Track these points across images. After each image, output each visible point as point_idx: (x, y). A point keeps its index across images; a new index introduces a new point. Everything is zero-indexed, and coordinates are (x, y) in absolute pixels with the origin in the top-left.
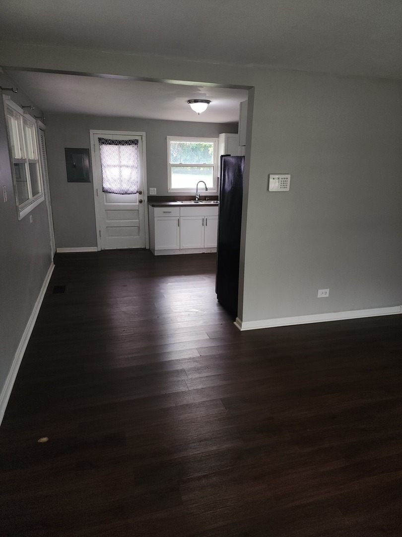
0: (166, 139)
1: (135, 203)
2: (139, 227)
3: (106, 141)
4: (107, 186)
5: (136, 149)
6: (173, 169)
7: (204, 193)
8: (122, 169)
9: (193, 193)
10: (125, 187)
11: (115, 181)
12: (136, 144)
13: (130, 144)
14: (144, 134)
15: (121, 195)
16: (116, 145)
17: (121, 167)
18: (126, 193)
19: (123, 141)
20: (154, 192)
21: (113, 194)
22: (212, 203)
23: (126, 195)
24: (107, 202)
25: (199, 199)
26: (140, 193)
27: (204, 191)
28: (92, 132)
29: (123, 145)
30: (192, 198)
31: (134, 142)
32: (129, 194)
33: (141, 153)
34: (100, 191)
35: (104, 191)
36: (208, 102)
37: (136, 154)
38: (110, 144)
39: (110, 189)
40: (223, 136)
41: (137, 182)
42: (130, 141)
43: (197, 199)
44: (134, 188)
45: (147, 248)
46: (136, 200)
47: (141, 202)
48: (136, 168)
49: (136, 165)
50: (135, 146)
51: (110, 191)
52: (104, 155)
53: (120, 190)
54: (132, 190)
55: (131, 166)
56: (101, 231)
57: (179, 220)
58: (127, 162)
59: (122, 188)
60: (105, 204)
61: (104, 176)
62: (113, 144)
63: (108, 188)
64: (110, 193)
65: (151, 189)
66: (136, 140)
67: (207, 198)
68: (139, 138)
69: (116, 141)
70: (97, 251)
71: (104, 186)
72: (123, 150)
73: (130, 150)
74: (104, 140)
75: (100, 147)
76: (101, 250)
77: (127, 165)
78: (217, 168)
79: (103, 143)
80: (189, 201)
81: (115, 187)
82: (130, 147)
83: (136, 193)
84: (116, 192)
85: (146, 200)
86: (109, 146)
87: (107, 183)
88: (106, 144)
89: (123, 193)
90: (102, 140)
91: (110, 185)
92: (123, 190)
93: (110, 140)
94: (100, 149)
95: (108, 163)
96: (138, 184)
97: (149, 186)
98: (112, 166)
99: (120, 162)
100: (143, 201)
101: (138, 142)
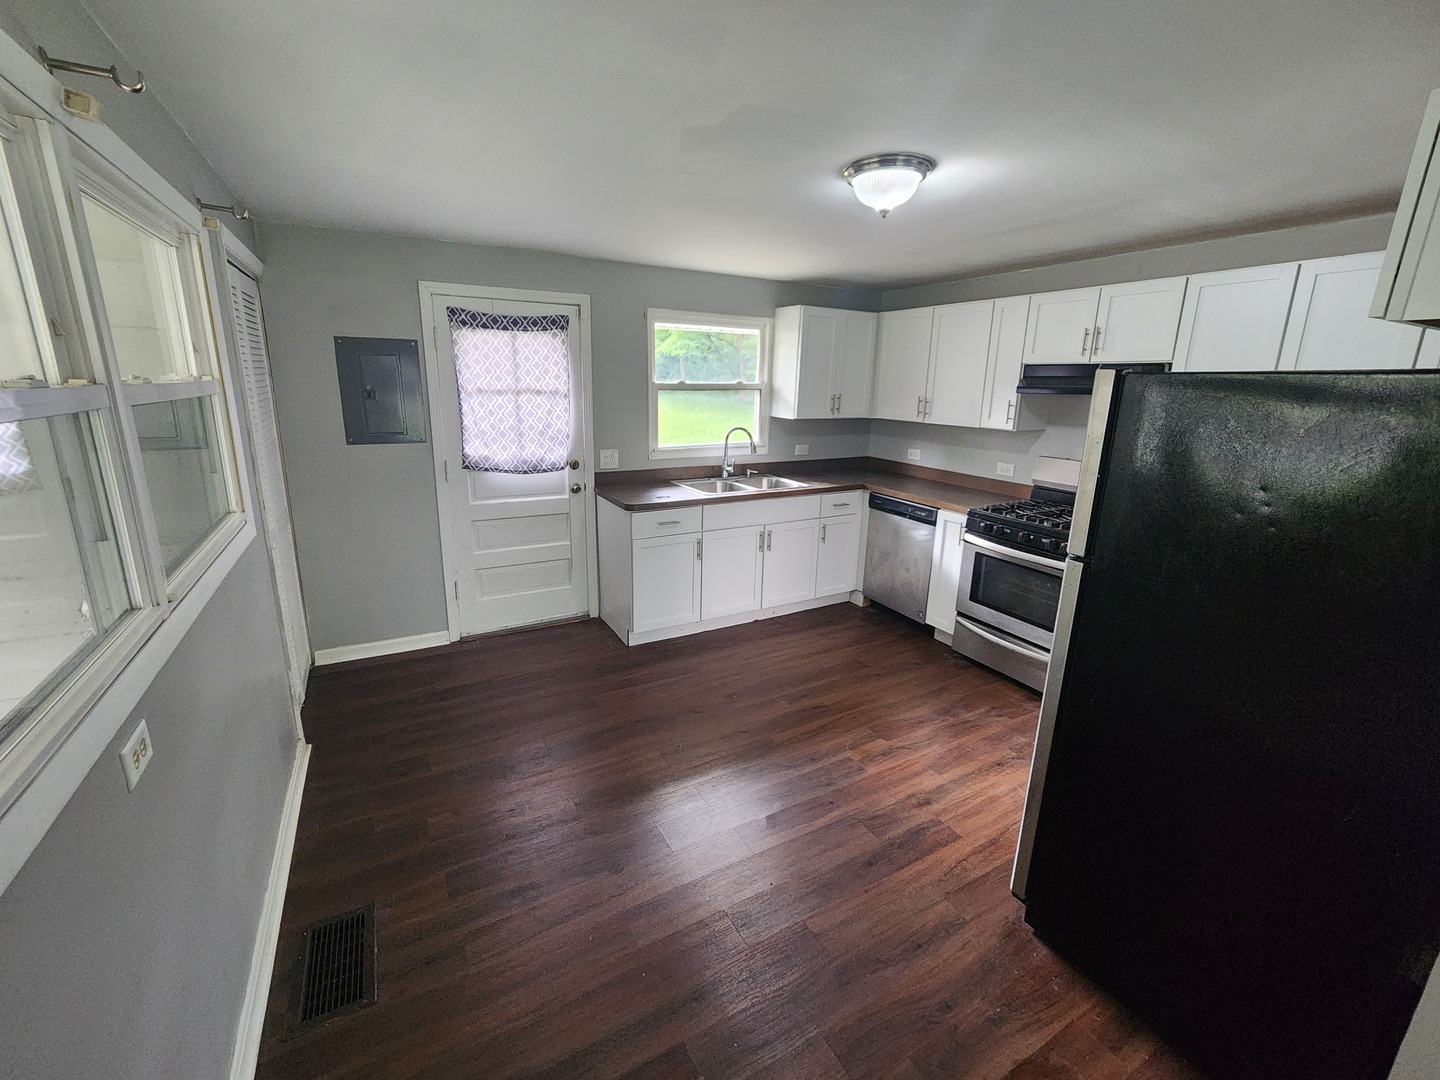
0: (645, 316)
1: (561, 492)
2: (570, 560)
3: (474, 317)
4: (475, 449)
5: (563, 342)
6: (660, 394)
7: (745, 456)
8: (523, 398)
9: (714, 456)
10: (532, 452)
11: (503, 435)
12: (562, 328)
13: (545, 329)
14: (584, 300)
15: (522, 476)
16: (505, 328)
17: (518, 393)
18: (535, 470)
19: (525, 318)
20: (611, 461)
21: (496, 474)
22: (765, 485)
23: (536, 476)
24: (476, 498)
25: (730, 475)
26: (574, 465)
27: (748, 452)
28: (426, 287)
29: (525, 330)
30: (714, 472)
31: (557, 323)
32: (545, 471)
33: (575, 354)
34: (455, 466)
35: (467, 467)
37: (565, 356)
38: (485, 326)
39: (487, 459)
40: (792, 317)
41: (568, 436)
42: (545, 318)
43: (725, 474)
44: (560, 454)
45: (594, 614)
46: (564, 485)
47: (576, 490)
48: (566, 396)
49: (563, 389)
50: (561, 335)
51: (487, 466)
52: (467, 359)
53: (516, 462)
54: (553, 459)
55: (550, 392)
56: (459, 584)
57: (700, 543)
58: (538, 379)
59: (524, 454)
60: (472, 503)
61: (466, 422)
62: (495, 327)
63: (479, 457)
64: (487, 470)
65: (603, 453)
66: (562, 317)
67: (749, 471)
68: (570, 312)
69: (505, 317)
70: (448, 643)
71: (467, 450)
72: (526, 345)
73: (545, 344)
74: (466, 315)
75: (455, 336)
76: (461, 638)
77: (538, 387)
78: (769, 393)
79: (464, 323)
80: (706, 481)
81: (501, 453)
82: (545, 336)
83: (563, 468)
84: (506, 468)
85: (591, 483)
86: (482, 334)
87: (477, 443)
88: (472, 325)
89: (525, 469)
90: (460, 315)
91: (487, 447)
92: (525, 462)
93: (485, 315)
94: (453, 342)
95: (479, 384)
96: (569, 443)
97: (599, 444)
98: (492, 392)
99: (518, 380)
100: (582, 487)
101: (567, 323)
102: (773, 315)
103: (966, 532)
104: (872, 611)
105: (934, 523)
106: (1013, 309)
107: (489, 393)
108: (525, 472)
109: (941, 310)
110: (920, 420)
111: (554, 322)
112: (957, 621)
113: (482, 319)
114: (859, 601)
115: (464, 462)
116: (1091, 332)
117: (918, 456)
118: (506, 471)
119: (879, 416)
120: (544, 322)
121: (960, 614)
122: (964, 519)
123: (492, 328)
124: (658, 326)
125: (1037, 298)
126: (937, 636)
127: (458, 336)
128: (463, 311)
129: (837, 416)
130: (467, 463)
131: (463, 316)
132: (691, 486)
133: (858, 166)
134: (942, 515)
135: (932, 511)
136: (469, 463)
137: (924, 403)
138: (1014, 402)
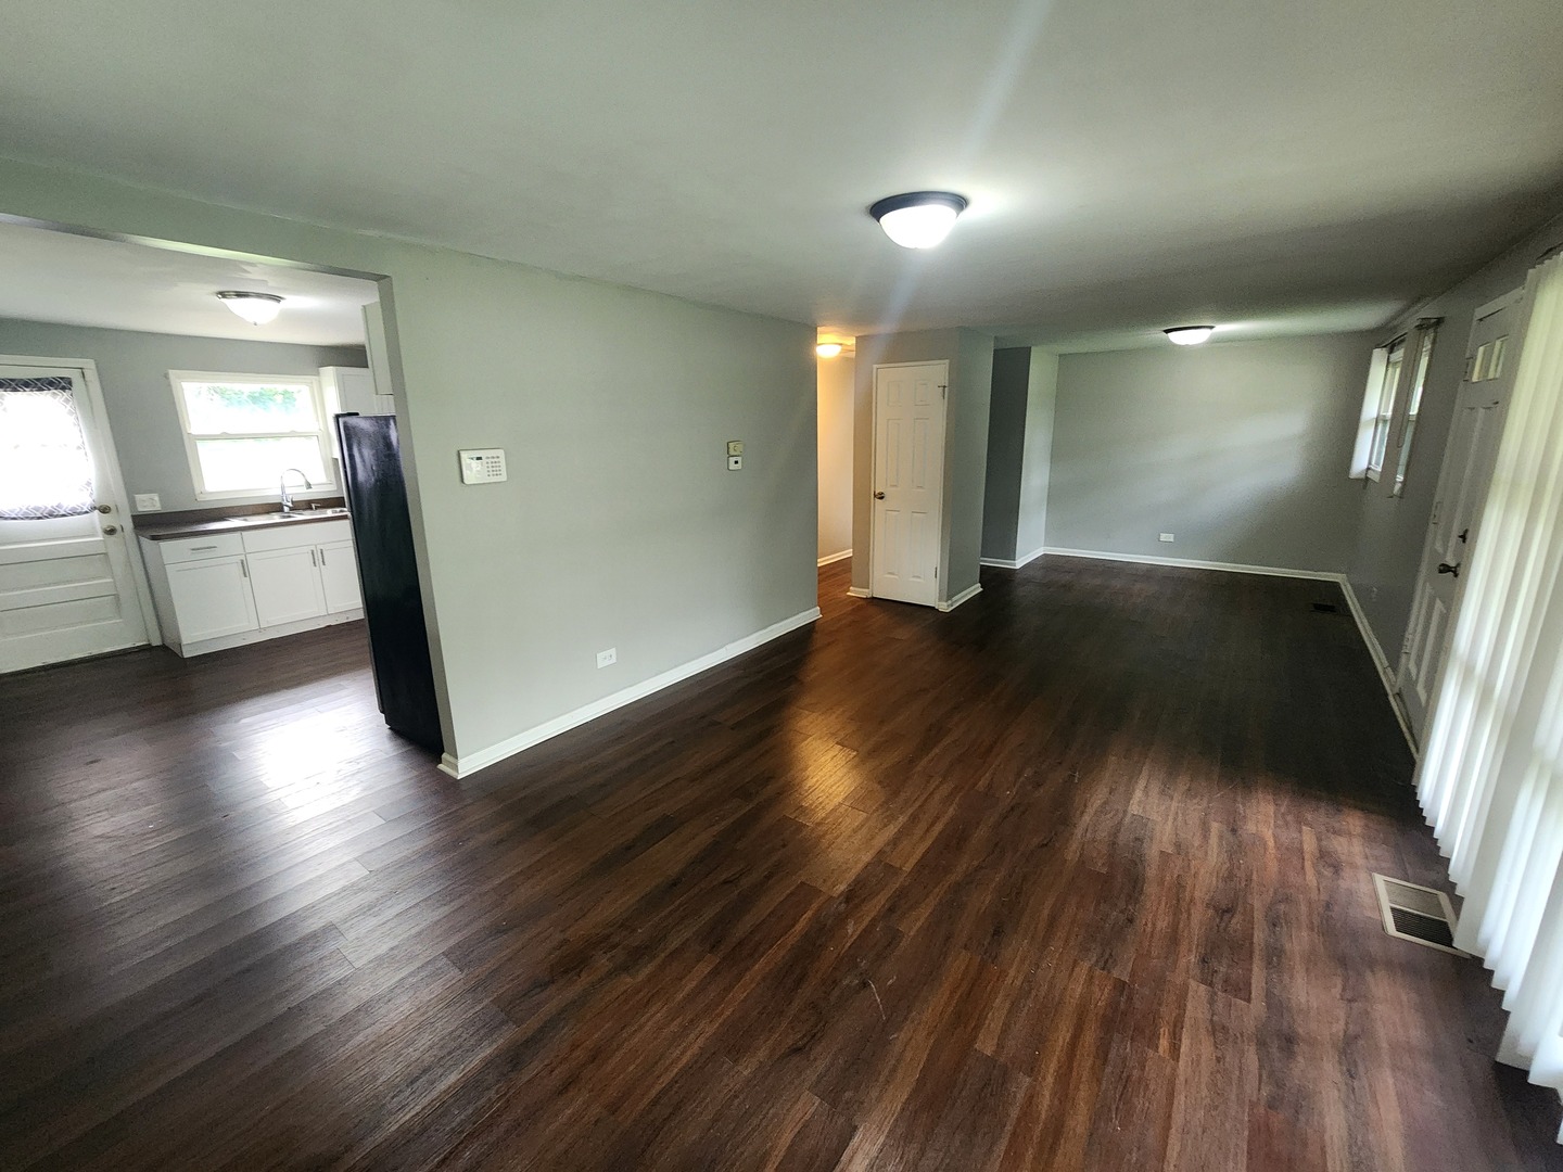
0: (166, 376)
1: (93, 536)
2: (117, 597)
5: (67, 401)
6: (200, 444)
7: (303, 494)
9: (272, 493)
10: (45, 499)
12: (63, 389)
13: (41, 390)
14: (89, 365)
15: (35, 522)
18: (51, 515)
19: (12, 380)
20: (150, 503)
22: (329, 513)
23: (53, 520)
25: (291, 509)
26: (105, 510)
27: (304, 490)
29: (15, 390)
30: (277, 508)
31: (55, 384)
32: (63, 516)
33: (84, 411)
36: (277, 299)
37: (71, 413)
40: (329, 372)
41: (89, 484)
42: (38, 380)
43: (286, 509)
44: (85, 499)
45: (156, 642)
46: (94, 528)
47: (110, 532)
48: (80, 448)
49: (75, 442)
50: (66, 394)
53: (25, 510)
54: (73, 505)
57: (244, 564)
59: (34, 501)
65: (139, 497)
66: (62, 378)
67: (313, 506)
68: (74, 375)
73: (44, 402)
80: (266, 513)
82: (42, 396)
83: (88, 513)
84: (14, 516)
85: (129, 525)
89: (39, 515)
92: (37, 509)
96: (93, 489)
97: (131, 489)
100: (119, 529)
101: (70, 383)
102: (318, 374)
108: (39, 518)
111: (51, 383)
118: (14, 519)
120: (39, 383)
124: (184, 386)
132: (243, 520)
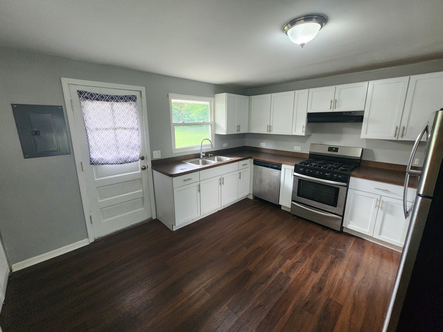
0: (168, 96)
1: (138, 170)
2: (143, 198)
3: (92, 95)
4: (96, 155)
5: (135, 107)
6: (175, 127)
7: (209, 149)
8: (118, 131)
9: (197, 150)
10: (124, 154)
11: (109, 148)
12: (134, 101)
13: (126, 101)
14: (143, 89)
15: (120, 165)
16: (107, 101)
17: (115, 129)
18: (126, 162)
19: (117, 96)
20: (157, 155)
21: (107, 165)
23: (126, 164)
24: (98, 177)
25: (203, 156)
26: (142, 158)
28: (65, 81)
29: (117, 101)
30: (197, 156)
31: (132, 99)
32: (130, 162)
33: (140, 112)
34: (87, 164)
35: (92, 164)
37: (136, 113)
38: (97, 100)
39: (102, 159)
41: (139, 146)
42: (126, 96)
43: (201, 156)
44: (136, 154)
45: (154, 218)
46: (139, 167)
47: (144, 169)
48: (137, 130)
49: (136, 127)
50: (134, 104)
51: (102, 162)
52: (89, 115)
53: (116, 160)
54: (133, 157)
55: (130, 128)
56: (92, 216)
57: (199, 186)
58: (124, 123)
59: (120, 156)
60: (96, 179)
61: (90, 143)
62: (103, 100)
63: (98, 159)
64: (102, 164)
65: (154, 152)
66: (134, 96)
67: (209, 155)
68: (137, 94)
69: (107, 96)
70: (89, 244)
71: (92, 156)
72: (118, 108)
73: (127, 108)
74: (88, 94)
75: (82, 104)
76: (95, 240)
77: (125, 126)
78: (214, 125)
79: (87, 98)
80: (195, 160)
81: (109, 156)
82: (126, 104)
83: (138, 160)
84: (112, 163)
85: (150, 165)
86: (96, 103)
87: (97, 153)
88: (91, 99)
89: (121, 162)
90: (85, 94)
91: (102, 154)
92: (120, 159)
93: (97, 94)
94: (81, 107)
95: (96, 126)
96: (139, 150)
97: (152, 148)
98: (103, 129)
99: (115, 123)
100: (146, 167)
101: (136, 98)
102: (214, 97)
103: (294, 172)
104: (256, 201)
105: (280, 169)
106: (302, 94)
107: (102, 129)
108: (121, 163)
109: (274, 95)
110: (268, 133)
111: (130, 98)
112: (292, 203)
113: (96, 96)
114: (251, 197)
115: (91, 161)
116: (333, 101)
117: (264, 145)
118: (112, 164)
119: (252, 132)
120: (126, 98)
121: (293, 201)
122: (293, 167)
123: (101, 100)
124: (173, 101)
125: (311, 90)
126: (282, 208)
127: (84, 104)
128: (86, 92)
129: (239, 133)
130: (92, 162)
131: (86, 95)
132: (190, 162)
133: (293, 22)
134: (283, 166)
135: (279, 165)
136: (94, 162)
137: (270, 128)
138: (304, 126)
